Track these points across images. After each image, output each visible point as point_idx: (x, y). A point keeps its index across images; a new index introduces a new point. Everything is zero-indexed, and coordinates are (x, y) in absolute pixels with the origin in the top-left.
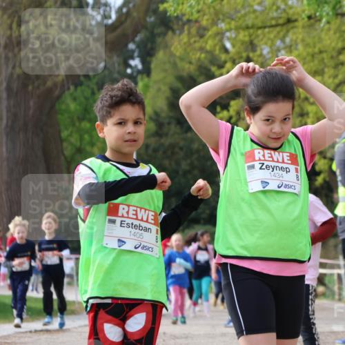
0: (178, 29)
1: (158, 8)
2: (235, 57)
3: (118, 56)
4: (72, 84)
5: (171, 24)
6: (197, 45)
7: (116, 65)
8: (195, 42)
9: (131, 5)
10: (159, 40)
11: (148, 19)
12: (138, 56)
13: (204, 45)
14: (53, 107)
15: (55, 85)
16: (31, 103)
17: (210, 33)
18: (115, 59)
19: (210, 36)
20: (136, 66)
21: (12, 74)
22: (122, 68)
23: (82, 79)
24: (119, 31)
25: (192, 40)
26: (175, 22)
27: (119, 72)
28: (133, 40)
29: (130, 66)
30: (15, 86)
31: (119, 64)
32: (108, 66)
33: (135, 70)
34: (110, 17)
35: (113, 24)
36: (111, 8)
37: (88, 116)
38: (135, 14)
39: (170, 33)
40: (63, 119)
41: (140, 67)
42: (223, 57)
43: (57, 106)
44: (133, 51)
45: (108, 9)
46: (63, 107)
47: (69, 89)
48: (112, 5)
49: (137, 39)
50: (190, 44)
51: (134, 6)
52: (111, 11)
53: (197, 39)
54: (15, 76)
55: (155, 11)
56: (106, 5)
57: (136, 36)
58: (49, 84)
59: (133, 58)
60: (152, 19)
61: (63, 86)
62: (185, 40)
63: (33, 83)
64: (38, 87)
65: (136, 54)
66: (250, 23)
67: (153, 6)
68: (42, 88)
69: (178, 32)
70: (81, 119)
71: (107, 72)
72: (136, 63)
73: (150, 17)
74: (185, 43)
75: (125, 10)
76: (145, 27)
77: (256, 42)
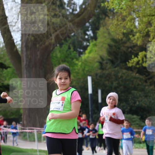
0: (111, 16)
1: (101, 5)
2: (141, 30)
3: (81, 30)
4: (58, 44)
5: (107, 14)
6: (122, 25)
7: (80, 34)
8: (121, 24)
9: (87, 4)
10: (101, 22)
11: (96, 11)
12: (91, 30)
13: (125, 25)
14: (49, 55)
15: (50, 44)
16: (38, 53)
17: (128, 19)
18: (80, 31)
19: (128, 20)
20: (90, 34)
21: (28, 39)
22: (83, 36)
23: (63, 41)
24: (81, 17)
25: (119, 23)
26: (109, 12)
27: (81, 38)
28: (88, 22)
29: (87, 35)
30: (30, 45)
31: (81, 34)
32: (76, 34)
33: (90, 36)
34: (76, 10)
35: (78, 13)
36: (77, 5)
37: (67, 60)
38: (89, 8)
39: (107, 18)
40: (54, 61)
41: (92, 35)
42: (135, 30)
43: (51, 55)
44: (88, 27)
45: (75, 6)
46: (54, 55)
47: (56, 46)
48: (78, 4)
49: (90, 21)
50: (118, 25)
51: (88, 4)
52: (76, 7)
53: (122, 22)
54: (30, 40)
55: (99, 7)
56: (74, 4)
57: (90, 20)
58: (47, 43)
59: (88, 31)
60: (98, 11)
61: (54, 45)
62: (116, 23)
63: (39, 43)
64: (41, 45)
65: (90, 29)
66: (149, 13)
67: (98, 4)
68: (43, 46)
69: (111, 17)
70: (64, 61)
71: (75, 38)
72: (90, 33)
73: (97, 10)
74: (115, 25)
75: (84, 6)
76: (94, 15)
77: (151, 22)
